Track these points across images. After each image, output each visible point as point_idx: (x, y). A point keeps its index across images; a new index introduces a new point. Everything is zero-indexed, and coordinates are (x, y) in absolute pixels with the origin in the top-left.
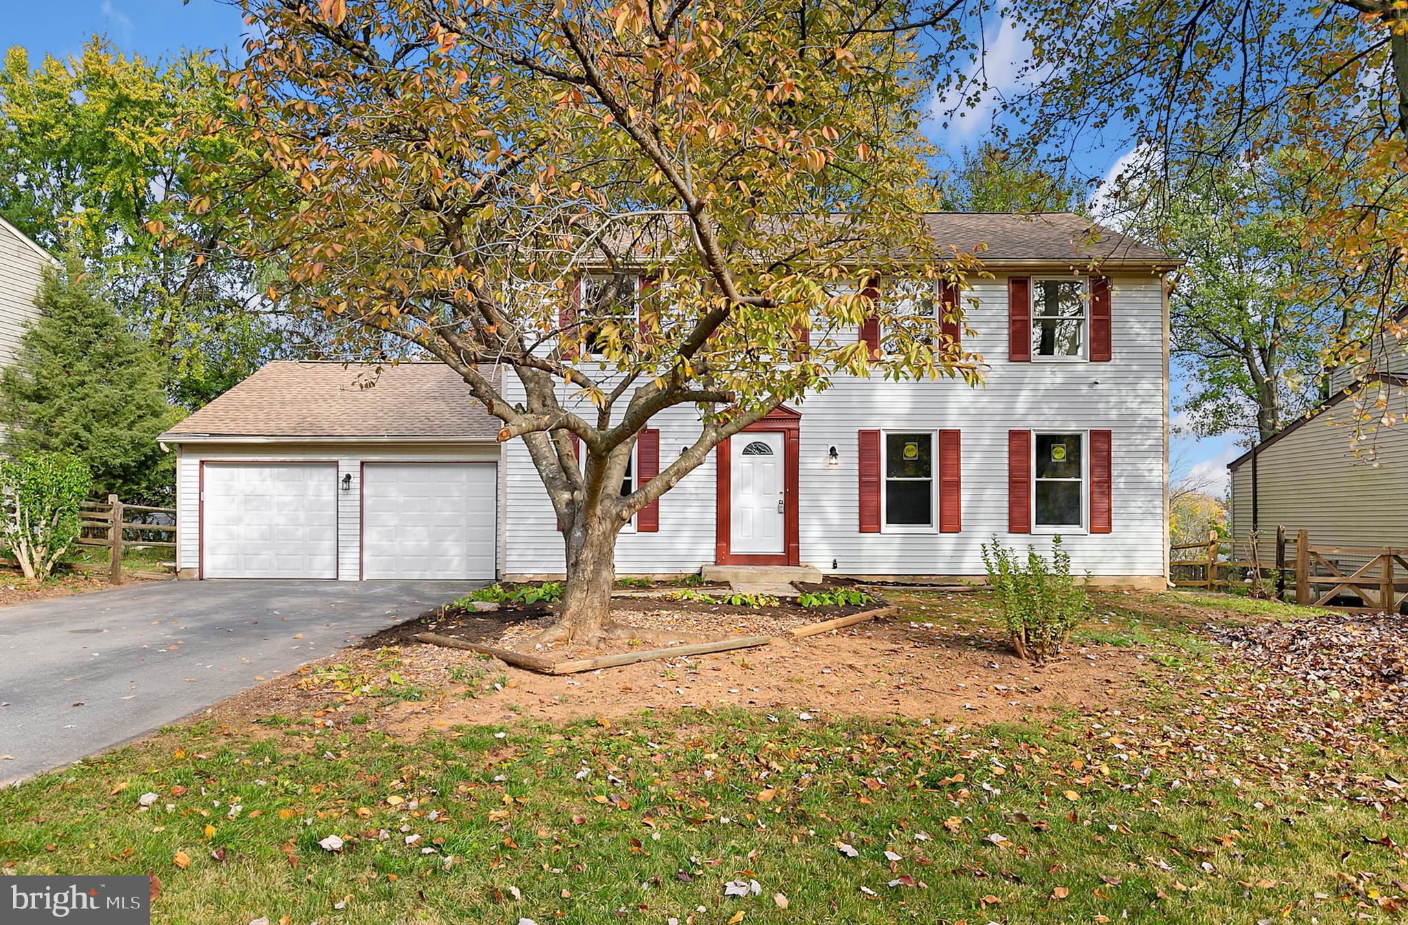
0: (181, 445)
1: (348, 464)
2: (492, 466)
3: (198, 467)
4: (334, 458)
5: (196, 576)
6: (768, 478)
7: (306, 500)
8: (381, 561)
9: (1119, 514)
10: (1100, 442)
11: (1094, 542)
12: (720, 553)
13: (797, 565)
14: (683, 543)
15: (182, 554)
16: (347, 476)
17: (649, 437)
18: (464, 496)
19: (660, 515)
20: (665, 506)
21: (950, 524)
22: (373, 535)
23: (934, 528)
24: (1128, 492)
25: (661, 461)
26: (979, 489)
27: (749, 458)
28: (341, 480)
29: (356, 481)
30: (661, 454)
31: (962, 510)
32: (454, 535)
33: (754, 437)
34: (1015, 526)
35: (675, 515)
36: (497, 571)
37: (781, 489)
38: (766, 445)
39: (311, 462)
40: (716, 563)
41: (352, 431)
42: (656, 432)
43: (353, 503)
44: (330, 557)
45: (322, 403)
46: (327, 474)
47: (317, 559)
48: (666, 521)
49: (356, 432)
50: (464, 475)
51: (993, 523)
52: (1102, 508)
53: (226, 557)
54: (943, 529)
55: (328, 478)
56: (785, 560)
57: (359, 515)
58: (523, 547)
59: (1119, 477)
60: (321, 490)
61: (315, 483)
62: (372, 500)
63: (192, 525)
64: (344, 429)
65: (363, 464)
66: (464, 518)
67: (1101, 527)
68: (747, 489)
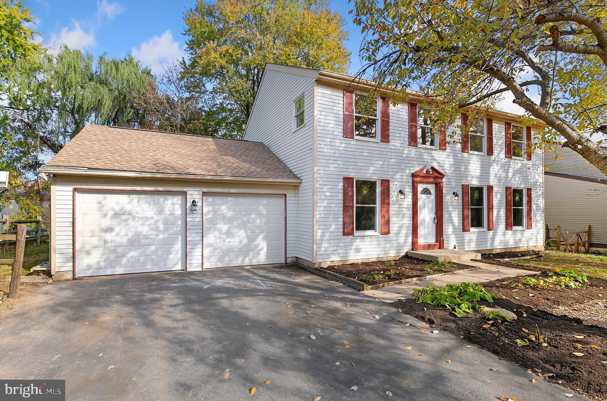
0: (55, 175)
1: (194, 194)
2: (283, 197)
3: (71, 194)
4: (185, 189)
5: (71, 276)
6: (430, 206)
7: (163, 216)
8: (216, 255)
9: (534, 221)
10: (529, 192)
11: (528, 233)
12: (414, 244)
13: (443, 248)
14: (402, 240)
15: (57, 260)
16: (194, 202)
17: (385, 184)
18: (266, 213)
19: (391, 225)
20: (394, 220)
21: (491, 227)
22: (210, 239)
23: (485, 229)
24: (536, 212)
25: (391, 196)
26: (499, 211)
27: (424, 196)
28: (189, 204)
29: (199, 204)
30: (391, 192)
31: (494, 221)
32: (261, 237)
33: (425, 186)
34: (508, 226)
35: (397, 225)
36: (286, 258)
37: (434, 211)
38: (429, 190)
39: (167, 191)
40: (413, 250)
41: (199, 172)
42: (388, 181)
43: (197, 219)
44: (180, 256)
45: (155, 153)
46: (178, 200)
47: (171, 256)
48: (394, 228)
49: (203, 173)
50: (265, 201)
51: (502, 226)
52: (530, 218)
53: (97, 260)
54: (489, 229)
55: (180, 202)
56: (438, 246)
57: (201, 227)
58: (327, 245)
59: (534, 207)
60: (173, 209)
61: (169, 206)
62: (210, 216)
63: (67, 238)
64: (192, 171)
65: (204, 194)
66: (266, 227)
67: (529, 227)
68: (423, 211)
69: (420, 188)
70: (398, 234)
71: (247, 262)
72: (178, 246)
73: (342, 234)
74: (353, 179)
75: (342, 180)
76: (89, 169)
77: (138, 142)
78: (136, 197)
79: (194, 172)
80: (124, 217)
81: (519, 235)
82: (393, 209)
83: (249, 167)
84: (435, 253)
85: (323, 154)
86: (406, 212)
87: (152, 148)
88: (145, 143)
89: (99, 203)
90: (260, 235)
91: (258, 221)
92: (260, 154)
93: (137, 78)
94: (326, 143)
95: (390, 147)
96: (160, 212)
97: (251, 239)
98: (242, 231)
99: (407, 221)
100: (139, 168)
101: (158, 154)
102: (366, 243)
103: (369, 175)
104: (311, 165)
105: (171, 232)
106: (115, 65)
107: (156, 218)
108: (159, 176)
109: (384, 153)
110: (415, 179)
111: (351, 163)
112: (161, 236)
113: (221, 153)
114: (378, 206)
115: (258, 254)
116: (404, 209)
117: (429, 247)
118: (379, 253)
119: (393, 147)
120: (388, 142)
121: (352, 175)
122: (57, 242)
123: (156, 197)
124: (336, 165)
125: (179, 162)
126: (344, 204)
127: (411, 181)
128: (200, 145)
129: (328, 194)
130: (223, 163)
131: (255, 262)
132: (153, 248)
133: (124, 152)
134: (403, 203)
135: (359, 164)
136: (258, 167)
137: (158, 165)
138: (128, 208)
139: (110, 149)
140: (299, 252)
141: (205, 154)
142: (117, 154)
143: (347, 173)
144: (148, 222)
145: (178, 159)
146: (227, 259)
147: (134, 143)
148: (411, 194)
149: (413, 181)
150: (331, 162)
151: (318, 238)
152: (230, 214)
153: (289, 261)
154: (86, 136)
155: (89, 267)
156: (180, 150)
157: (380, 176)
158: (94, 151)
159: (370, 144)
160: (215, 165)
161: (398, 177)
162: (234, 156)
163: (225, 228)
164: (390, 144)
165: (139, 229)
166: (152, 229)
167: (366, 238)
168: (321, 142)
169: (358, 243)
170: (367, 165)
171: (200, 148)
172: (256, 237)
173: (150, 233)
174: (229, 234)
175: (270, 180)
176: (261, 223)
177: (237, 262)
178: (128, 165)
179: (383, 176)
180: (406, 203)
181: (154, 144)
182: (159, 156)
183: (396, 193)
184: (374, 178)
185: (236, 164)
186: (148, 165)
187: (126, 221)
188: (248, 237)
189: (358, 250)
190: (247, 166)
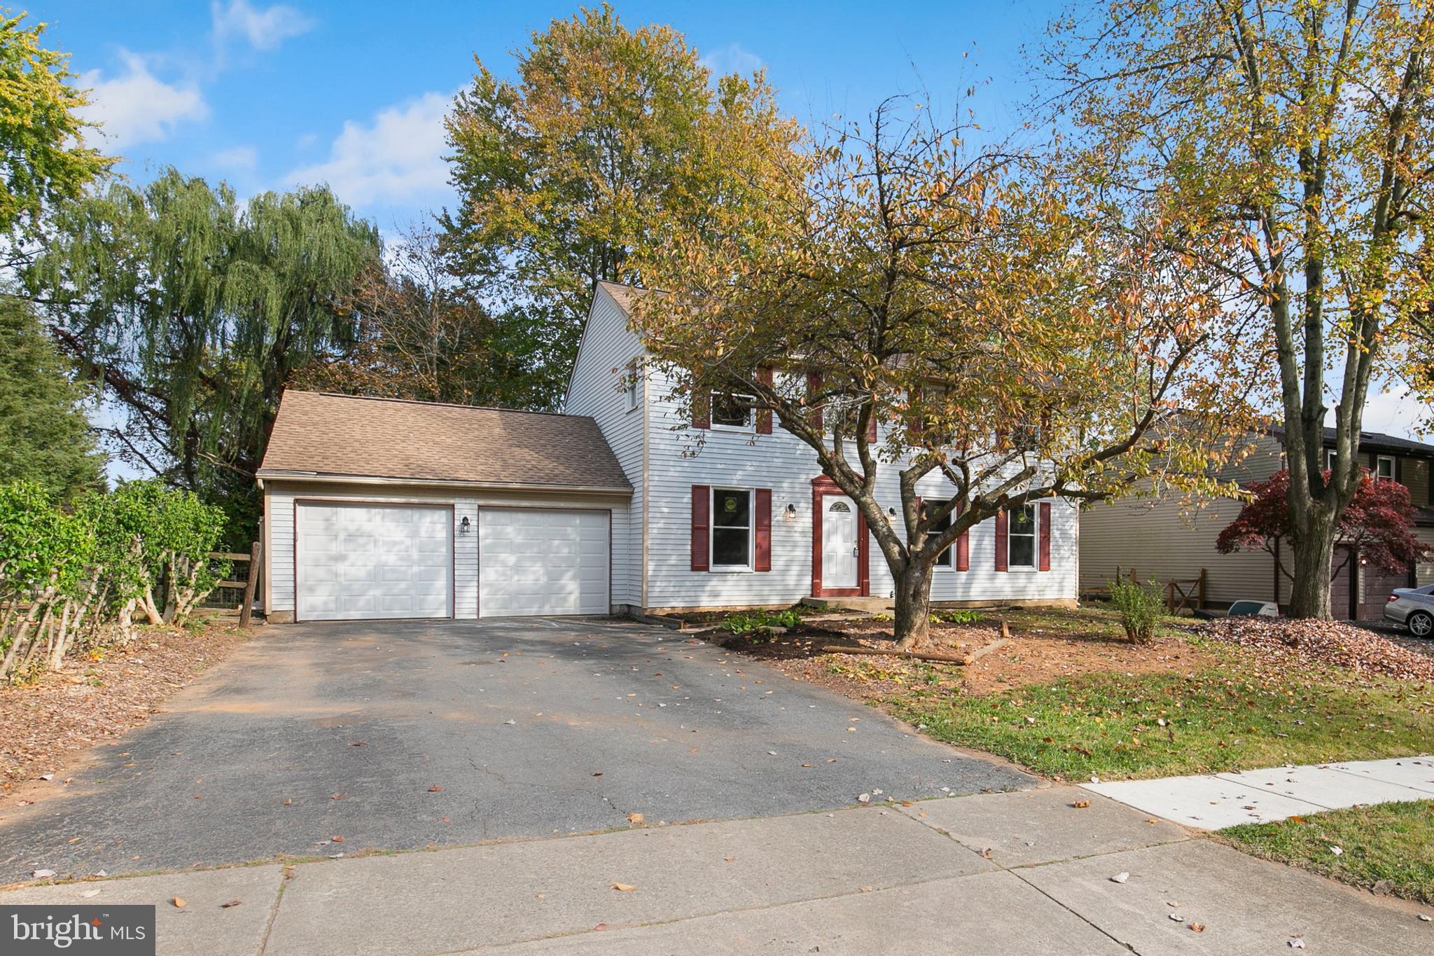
0: (270, 482)
1: (465, 508)
2: (606, 514)
3: (292, 506)
4: (451, 501)
5: (291, 619)
6: (847, 530)
7: (418, 540)
8: (497, 599)
9: (1054, 558)
10: (1045, 510)
11: (1042, 577)
12: (815, 587)
13: (868, 595)
14: (791, 580)
15: (274, 596)
16: (465, 519)
17: (763, 495)
18: (578, 539)
19: (772, 558)
20: (776, 550)
21: (963, 565)
22: (490, 574)
23: (953, 568)
24: (1060, 543)
25: (773, 514)
26: (980, 541)
27: (835, 514)
28: (458, 523)
29: (473, 523)
30: (773, 508)
31: (970, 555)
32: (569, 575)
33: (837, 499)
34: (1000, 566)
35: (784, 558)
36: (611, 606)
37: (855, 538)
38: (845, 505)
39: (425, 504)
40: (812, 595)
41: (472, 476)
42: (769, 492)
43: (471, 545)
44: (443, 597)
45: (404, 445)
46: (441, 516)
47: (430, 598)
48: (777, 562)
49: (478, 478)
50: (577, 520)
51: (988, 565)
52: (1045, 554)
53: (324, 598)
54: (959, 569)
55: (444, 520)
56: (859, 592)
57: (476, 556)
58: (664, 584)
59: (1055, 533)
60: (433, 531)
61: (427, 525)
62: (488, 541)
63: (285, 566)
64: (461, 474)
65: (481, 508)
66: (578, 560)
67: (1045, 566)
68: (833, 538)
69: (828, 502)
70: (785, 572)
71: (547, 610)
72: (441, 583)
73: (689, 568)
74: (707, 488)
75: (690, 490)
76: (319, 473)
77: (374, 425)
78: (379, 513)
79: (465, 477)
80: (362, 541)
81: (1022, 581)
82: (776, 535)
83: (554, 468)
84: (853, 602)
85: (658, 452)
86: (799, 539)
87: (398, 437)
88: (386, 426)
89: (327, 520)
90: (568, 571)
91: (566, 550)
92: (580, 442)
93: (341, 250)
94: (663, 436)
95: (774, 440)
96: (414, 534)
97: (554, 577)
98: (539, 564)
99: (803, 553)
100: (385, 471)
101: (410, 447)
102: (729, 583)
103: (735, 482)
104: (641, 468)
105: (430, 563)
106: (292, 223)
107: (408, 542)
108: (413, 482)
109: (763, 449)
110: (817, 488)
111: (705, 466)
112: (415, 569)
113: (511, 442)
114: (751, 528)
115: (565, 600)
116: (798, 534)
117: (842, 592)
118: (750, 598)
119: (778, 440)
120: (770, 432)
121: (706, 482)
122: (273, 572)
123: (409, 512)
124: (679, 469)
125: (443, 460)
126: (693, 524)
127: (811, 491)
128: (476, 426)
129: (666, 510)
130: (512, 461)
131: (559, 611)
132: (403, 585)
133: (357, 444)
134: (795, 524)
135: (719, 466)
136: (567, 468)
137: (412, 466)
138: (367, 527)
139: (336, 440)
140: (632, 598)
141: (484, 445)
142: (349, 449)
143: (699, 480)
144: (396, 549)
145: (441, 455)
146: (515, 605)
147: (369, 428)
148: (810, 511)
149: (814, 492)
150: (672, 463)
151: (650, 573)
152: (519, 539)
153: (616, 609)
154: (293, 416)
155: (313, 609)
156: (443, 438)
157: (754, 483)
158: (315, 444)
159: (738, 436)
160: (498, 466)
161: (785, 485)
162: (532, 448)
163: (511, 559)
164: (773, 435)
165: (384, 558)
166: (402, 559)
167: (729, 577)
168: (655, 436)
169: (714, 583)
170: (732, 467)
171: (477, 433)
172: (562, 574)
173: (399, 563)
174: (518, 568)
175: (581, 488)
176: (570, 553)
177: (533, 611)
178: (368, 467)
179: (759, 483)
180: (800, 524)
181: (401, 428)
182: (411, 451)
183: (783, 510)
184: (743, 487)
185: (533, 462)
186: (395, 466)
187: (364, 546)
188: (548, 573)
189: (715, 595)
190: (551, 466)
